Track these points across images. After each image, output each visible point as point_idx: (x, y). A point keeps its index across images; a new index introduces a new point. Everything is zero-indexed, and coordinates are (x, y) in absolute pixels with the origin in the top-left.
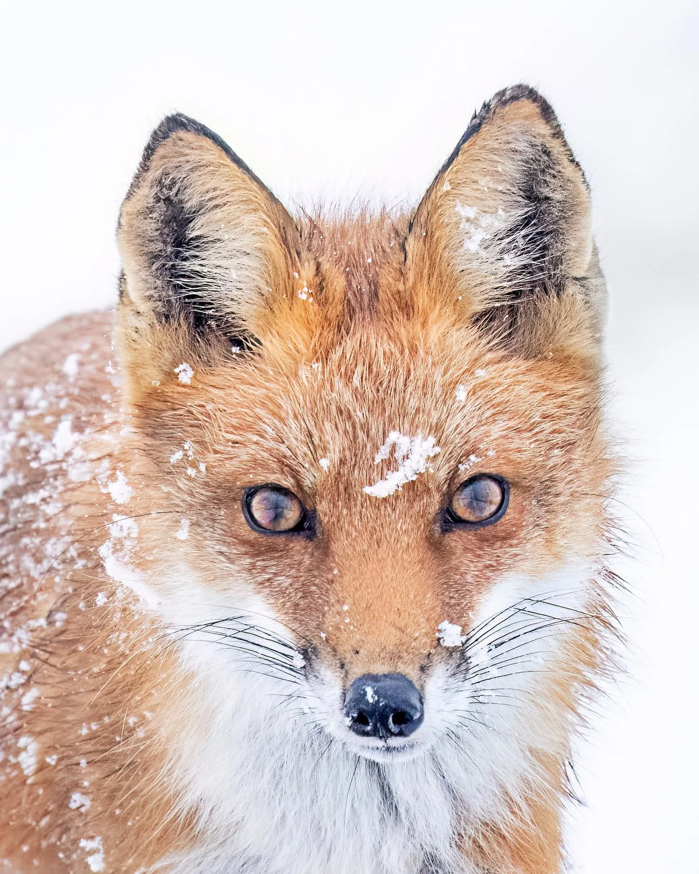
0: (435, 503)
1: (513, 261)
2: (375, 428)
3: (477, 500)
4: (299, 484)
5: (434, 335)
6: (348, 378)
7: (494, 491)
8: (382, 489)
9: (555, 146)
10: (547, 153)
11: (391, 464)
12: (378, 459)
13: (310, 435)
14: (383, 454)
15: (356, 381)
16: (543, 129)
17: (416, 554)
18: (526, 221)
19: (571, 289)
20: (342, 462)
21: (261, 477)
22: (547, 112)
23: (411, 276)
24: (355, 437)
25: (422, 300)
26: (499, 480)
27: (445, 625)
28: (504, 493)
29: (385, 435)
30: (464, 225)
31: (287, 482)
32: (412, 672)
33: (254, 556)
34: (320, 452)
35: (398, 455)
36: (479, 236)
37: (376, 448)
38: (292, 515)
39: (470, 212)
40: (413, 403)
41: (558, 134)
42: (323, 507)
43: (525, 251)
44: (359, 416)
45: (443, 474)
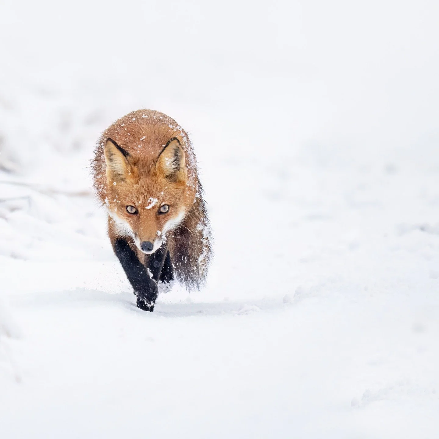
0: (157, 209)
1: (174, 167)
2: (148, 196)
3: (165, 209)
4: (135, 206)
5: (159, 180)
6: (143, 187)
7: (167, 207)
8: (149, 207)
9: (180, 147)
10: (178, 148)
11: (150, 203)
12: (148, 202)
13: (137, 197)
14: (149, 201)
15: (144, 188)
16: (178, 144)
17: (154, 219)
18: (175, 161)
19: (181, 170)
20: (143, 202)
21: (129, 204)
22: (178, 141)
23: (157, 170)
24: (145, 198)
25: (158, 174)
26: (168, 205)
27: (158, 231)
28: (169, 208)
29: (149, 198)
30: (166, 161)
31: (133, 205)
32: (151, 241)
33: (127, 217)
34: (139, 200)
35: (151, 202)
36: (169, 163)
37: (148, 200)
38: (134, 211)
39: (167, 159)
40: (154, 192)
41: (180, 144)
42: (139, 210)
43: (176, 165)
44: (145, 194)
45: (158, 205)
